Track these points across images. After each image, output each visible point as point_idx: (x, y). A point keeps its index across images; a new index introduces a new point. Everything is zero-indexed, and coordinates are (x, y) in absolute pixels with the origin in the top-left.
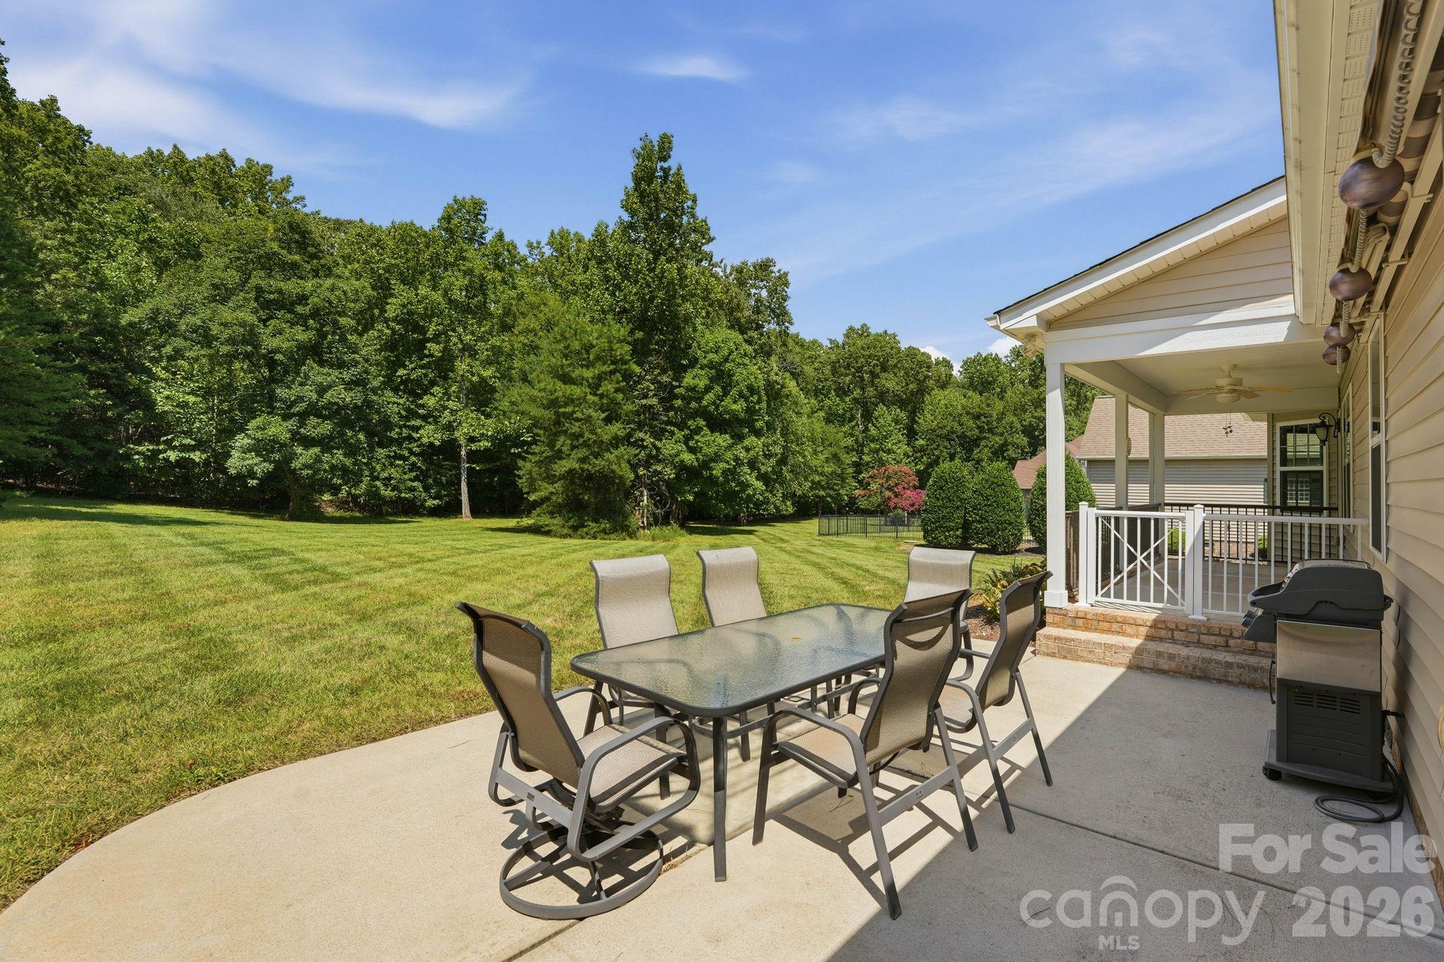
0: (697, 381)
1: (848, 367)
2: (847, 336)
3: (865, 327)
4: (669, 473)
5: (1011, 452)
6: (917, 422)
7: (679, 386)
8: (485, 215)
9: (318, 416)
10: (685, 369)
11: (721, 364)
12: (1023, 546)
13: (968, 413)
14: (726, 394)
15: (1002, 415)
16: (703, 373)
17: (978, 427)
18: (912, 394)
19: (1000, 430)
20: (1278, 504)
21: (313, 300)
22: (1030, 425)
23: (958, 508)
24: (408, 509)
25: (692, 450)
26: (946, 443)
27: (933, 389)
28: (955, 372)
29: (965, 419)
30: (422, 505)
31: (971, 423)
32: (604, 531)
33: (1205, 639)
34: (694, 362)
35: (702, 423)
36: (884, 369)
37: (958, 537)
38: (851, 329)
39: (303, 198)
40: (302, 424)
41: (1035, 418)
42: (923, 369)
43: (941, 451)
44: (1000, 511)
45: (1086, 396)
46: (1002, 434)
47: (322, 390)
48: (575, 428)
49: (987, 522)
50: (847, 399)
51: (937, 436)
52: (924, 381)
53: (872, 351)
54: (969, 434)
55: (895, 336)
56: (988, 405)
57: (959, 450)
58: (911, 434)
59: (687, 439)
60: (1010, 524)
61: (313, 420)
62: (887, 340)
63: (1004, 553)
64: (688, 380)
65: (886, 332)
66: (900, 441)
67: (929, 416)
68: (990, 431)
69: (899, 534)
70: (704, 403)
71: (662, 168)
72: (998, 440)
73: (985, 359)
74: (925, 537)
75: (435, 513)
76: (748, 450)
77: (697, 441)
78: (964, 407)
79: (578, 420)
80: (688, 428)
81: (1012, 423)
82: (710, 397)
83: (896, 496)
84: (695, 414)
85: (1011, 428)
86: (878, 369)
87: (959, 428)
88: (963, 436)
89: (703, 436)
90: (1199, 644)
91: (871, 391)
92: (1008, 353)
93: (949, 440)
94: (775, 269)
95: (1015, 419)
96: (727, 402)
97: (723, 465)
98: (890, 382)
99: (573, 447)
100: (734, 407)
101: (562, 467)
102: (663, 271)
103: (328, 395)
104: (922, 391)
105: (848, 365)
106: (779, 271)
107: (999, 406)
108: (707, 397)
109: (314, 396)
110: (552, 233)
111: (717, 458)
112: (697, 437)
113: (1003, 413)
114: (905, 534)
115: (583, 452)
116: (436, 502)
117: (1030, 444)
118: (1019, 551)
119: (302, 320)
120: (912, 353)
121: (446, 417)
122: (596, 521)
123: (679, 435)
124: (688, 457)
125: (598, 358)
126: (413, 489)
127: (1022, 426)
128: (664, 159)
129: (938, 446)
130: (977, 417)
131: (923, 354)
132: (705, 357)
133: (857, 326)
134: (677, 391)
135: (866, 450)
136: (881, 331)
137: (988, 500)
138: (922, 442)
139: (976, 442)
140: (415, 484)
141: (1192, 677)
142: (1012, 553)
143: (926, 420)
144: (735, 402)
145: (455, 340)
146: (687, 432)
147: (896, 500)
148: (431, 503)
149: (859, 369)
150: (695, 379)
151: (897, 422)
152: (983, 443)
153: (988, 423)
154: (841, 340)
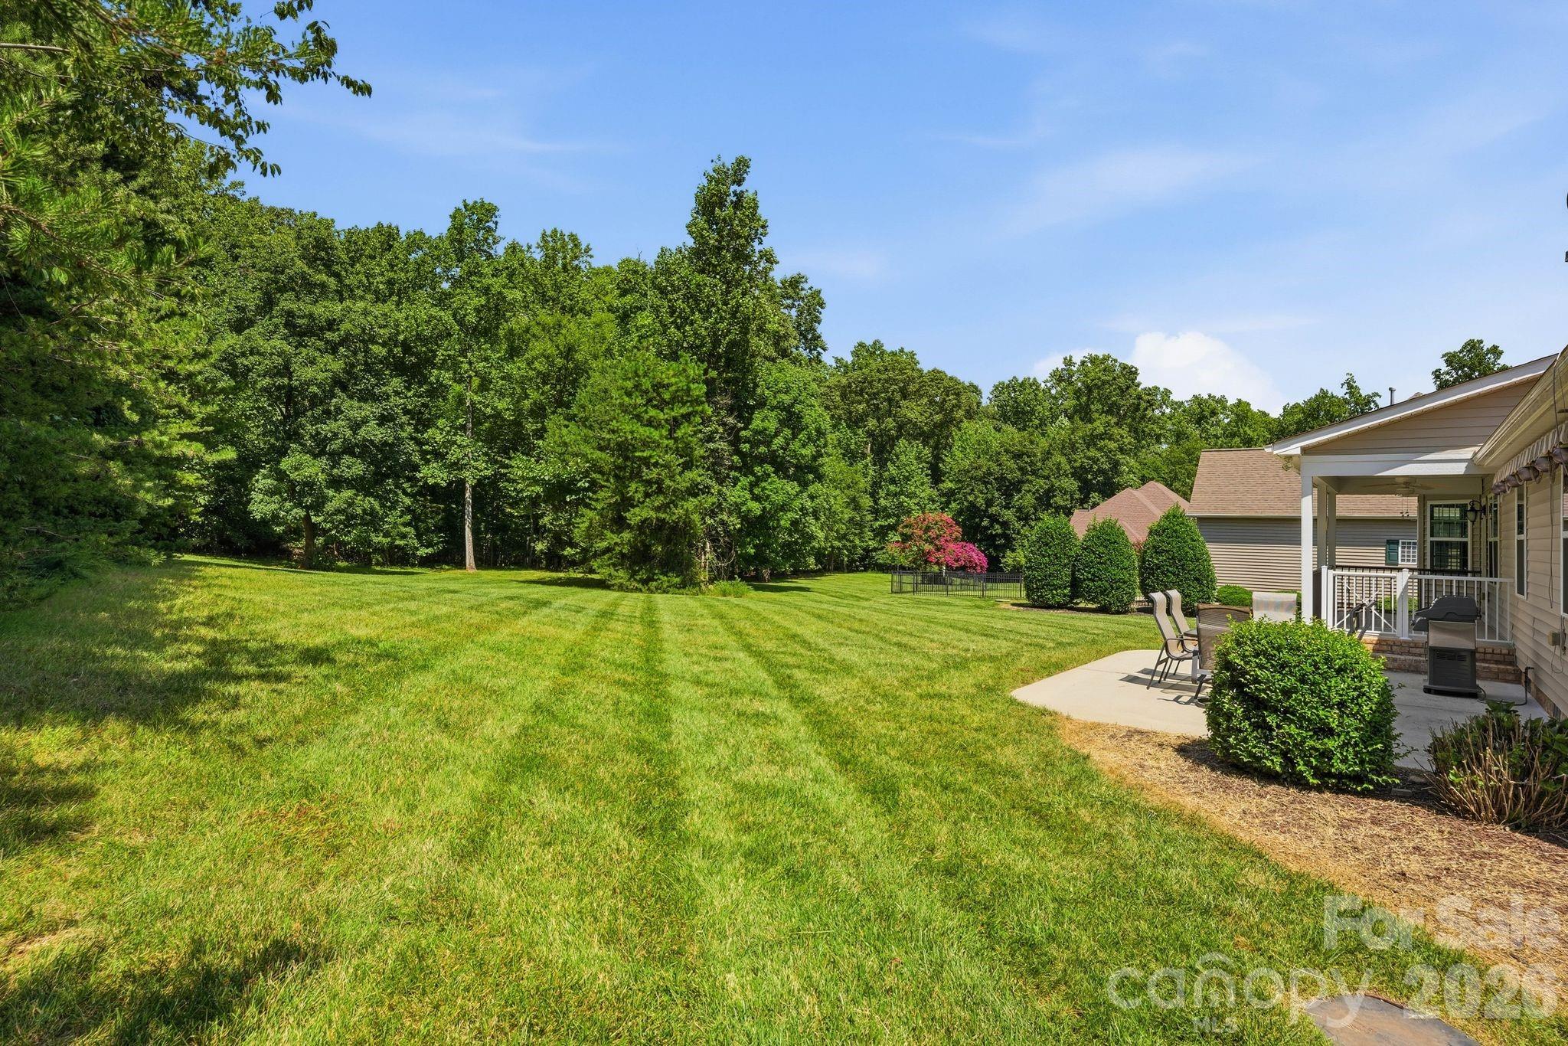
0: (766, 424)
1: (861, 393)
2: (855, 354)
3: (877, 344)
4: (735, 522)
5: (1059, 500)
6: (944, 461)
7: (745, 428)
8: (496, 223)
9: (352, 454)
10: (752, 409)
11: (792, 405)
12: (1134, 606)
13: (1007, 451)
14: (795, 436)
15: (1048, 454)
16: (773, 414)
17: (1020, 469)
18: (936, 426)
19: (1046, 472)
20: (1429, 567)
21: (346, 326)
22: (1082, 467)
23: (1065, 566)
24: (398, 558)
25: (756, 498)
26: (982, 487)
27: (962, 421)
28: (985, 402)
29: (1004, 458)
30: (413, 554)
31: (1011, 464)
32: (675, 586)
33: (1413, 650)
34: (762, 404)
35: (770, 469)
36: (905, 397)
37: (1065, 596)
38: (861, 345)
39: (242, 184)
40: (335, 464)
41: (1089, 458)
42: (951, 397)
43: (976, 497)
44: (1114, 570)
45: (1143, 431)
46: (1047, 478)
47: (355, 426)
48: (653, 474)
49: (1101, 580)
50: (860, 431)
51: (971, 478)
52: (952, 411)
53: (891, 374)
54: (1009, 476)
55: (912, 355)
56: (1032, 442)
57: (996, 495)
58: (936, 476)
59: (753, 485)
60: (1125, 582)
61: (347, 460)
62: (903, 361)
63: (1118, 613)
64: (757, 423)
65: (902, 350)
66: (922, 484)
67: (957, 453)
68: (1034, 473)
69: (987, 593)
70: (774, 447)
71: (735, 193)
72: (1041, 484)
73: (1022, 385)
74: (1028, 596)
75: (429, 562)
76: (812, 498)
77: (764, 489)
78: (1002, 445)
79: (656, 464)
80: (753, 474)
81: (1059, 464)
82: (779, 441)
83: (938, 550)
84: (761, 460)
85: (1058, 469)
86: (898, 396)
87: (997, 468)
88: (1001, 479)
89: (770, 483)
90: (1409, 653)
91: (890, 423)
92: (1047, 376)
93: (985, 483)
94: (806, 286)
95: (1063, 460)
96: (795, 445)
97: (790, 515)
98: (913, 411)
99: (647, 495)
100: (804, 451)
101: (634, 516)
102: (739, 305)
103: (362, 432)
104: (949, 421)
105: (862, 390)
106: (810, 289)
107: (1044, 443)
108: (776, 441)
109: (348, 433)
110: (544, 235)
111: (784, 508)
112: (764, 484)
113: (1049, 453)
114: (992, 593)
115: (660, 500)
116: (430, 550)
117: (1080, 489)
118: (1132, 611)
119: (333, 349)
120: (937, 376)
121: (454, 454)
122: (665, 574)
123: (744, 481)
124: (755, 508)
125: (674, 399)
126: (404, 536)
127: (1072, 467)
128: (739, 183)
129: (972, 490)
130: (1018, 456)
131: (951, 378)
132: (775, 397)
133: (869, 342)
134: (743, 433)
135: (882, 493)
136: (896, 348)
137: (1101, 557)
138: (950, 485)
139: (1017, 486)
140: (408, 529)
141: (1408, 671)
142: (1125, 612)
143: (956, 459)
144: (804, 446)
145: (466, 366)
146: (752, 478)
147: (938, 555)
148: (423, 552)
149: (875, 396)
150: (765, 420)
151: (918, 458)
152: (1025, 487)
153: (1032, 463)
154: (849, 359)
